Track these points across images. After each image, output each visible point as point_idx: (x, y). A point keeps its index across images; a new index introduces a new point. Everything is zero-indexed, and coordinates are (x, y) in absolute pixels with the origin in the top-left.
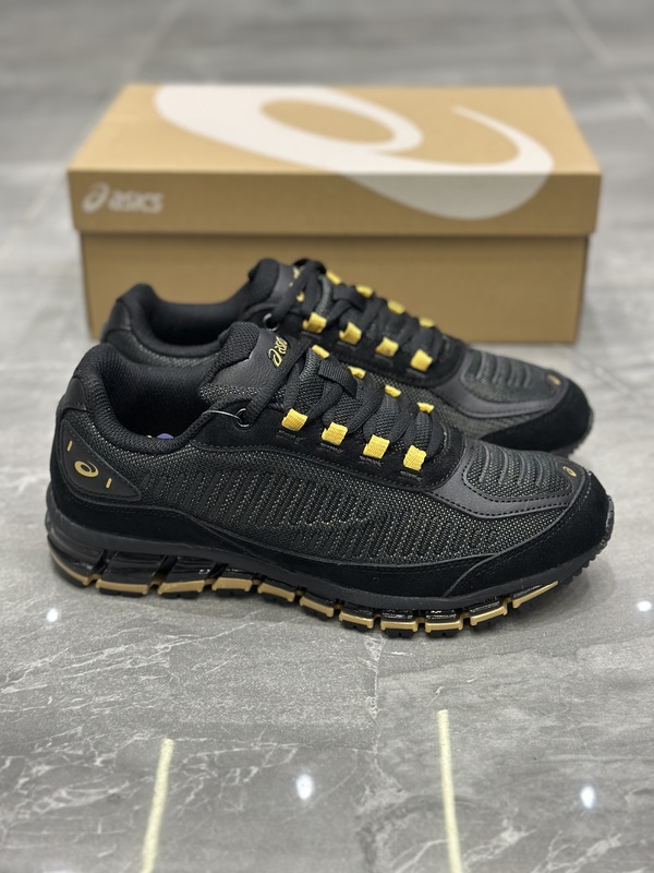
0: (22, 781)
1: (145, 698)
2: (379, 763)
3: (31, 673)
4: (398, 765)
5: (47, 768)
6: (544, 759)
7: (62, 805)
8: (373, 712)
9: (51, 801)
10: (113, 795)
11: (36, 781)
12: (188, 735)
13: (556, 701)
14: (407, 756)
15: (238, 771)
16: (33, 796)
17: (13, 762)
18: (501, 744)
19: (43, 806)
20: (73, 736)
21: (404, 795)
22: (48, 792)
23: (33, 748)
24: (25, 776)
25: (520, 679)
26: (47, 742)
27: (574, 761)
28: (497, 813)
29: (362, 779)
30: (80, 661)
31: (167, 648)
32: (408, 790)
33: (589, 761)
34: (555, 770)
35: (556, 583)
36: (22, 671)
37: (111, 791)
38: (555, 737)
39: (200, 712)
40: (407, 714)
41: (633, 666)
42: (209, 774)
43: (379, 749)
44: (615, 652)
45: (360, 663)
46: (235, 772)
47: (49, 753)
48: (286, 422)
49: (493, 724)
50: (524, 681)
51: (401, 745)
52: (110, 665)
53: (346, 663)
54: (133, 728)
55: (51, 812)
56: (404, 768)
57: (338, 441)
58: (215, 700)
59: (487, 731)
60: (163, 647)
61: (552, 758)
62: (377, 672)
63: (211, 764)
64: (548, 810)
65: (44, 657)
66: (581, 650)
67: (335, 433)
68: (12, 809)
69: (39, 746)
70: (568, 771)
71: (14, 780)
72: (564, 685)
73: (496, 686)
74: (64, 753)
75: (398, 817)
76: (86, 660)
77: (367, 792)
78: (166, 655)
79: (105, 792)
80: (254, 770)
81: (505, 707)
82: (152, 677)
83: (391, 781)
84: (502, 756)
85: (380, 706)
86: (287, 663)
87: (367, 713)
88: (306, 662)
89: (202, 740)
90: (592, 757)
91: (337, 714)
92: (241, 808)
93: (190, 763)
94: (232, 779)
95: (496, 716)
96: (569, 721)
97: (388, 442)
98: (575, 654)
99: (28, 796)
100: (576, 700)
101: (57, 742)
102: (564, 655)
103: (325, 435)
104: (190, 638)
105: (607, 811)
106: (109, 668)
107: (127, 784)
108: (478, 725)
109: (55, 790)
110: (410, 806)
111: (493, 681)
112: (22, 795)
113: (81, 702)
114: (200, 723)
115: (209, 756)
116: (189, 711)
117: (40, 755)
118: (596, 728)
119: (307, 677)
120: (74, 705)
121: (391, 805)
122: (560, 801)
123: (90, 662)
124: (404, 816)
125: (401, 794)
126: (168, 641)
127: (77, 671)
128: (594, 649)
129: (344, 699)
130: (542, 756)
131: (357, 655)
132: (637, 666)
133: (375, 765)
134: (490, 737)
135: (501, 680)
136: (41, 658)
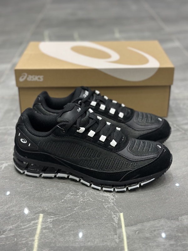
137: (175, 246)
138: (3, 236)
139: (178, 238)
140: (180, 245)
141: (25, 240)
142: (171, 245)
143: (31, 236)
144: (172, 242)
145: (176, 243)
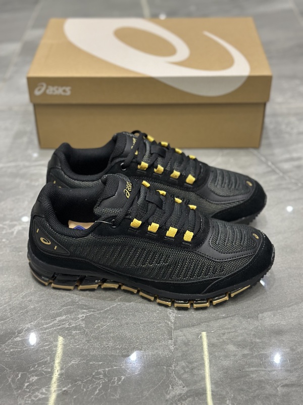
0: (26, 384)
1: (76, 343)
2: (175, 373)
3: (26, 330)
4: (183, 374)
5: (36, 378)
6: (244, 370)
7: (44, 396)
8: (172, 348)
9: (39, 394)
10: (65, 391)
11: (32, 384)
12: (94, 361)
13: (249, 341)
14: (186, 370)
15: (116, 378)
16: (31, 392)
17: (22, 375)
18: (226, 363)
19: (36, 397)
20: (46, 362)
21: (186, 389)
22: (37, 390)
23: (30, 369)
24: (27, 382)
25: (234, 330)
26: (35, 365)
27: (256, 371)
28: (225, 397)
29: (168, 381)
30: (47, 324)
31: (83, 316)
32: (187, 386)
33: (263, 371)
34: (248, 375)
35: (249, 286)
36: (22, 329)
37: (64, 389)
38: (249, 359)
39: (99, 349)
40: (186, 349)
41: (282, 323)
42: (104, 380)
43: (175, 367)
44: (274, 316)
45: (166, 323)
46: (115, 379)
47: (36, 370)
48: (132, 224)
49: (222, 353)
50: (236, 331)
51: (184, 364)
52: (59, 326)
53: (160, 323)
54: (71, 358)
55: (39, 400)
56: (185, 376)
57: (155, 231)
58: (105, 343)
59: (220, 357)
60: (81, 316)
61: (247, 370)
62: (173, 327)
63: (105, 375)
64: (245, 395)
65: (31, 322)
66: (260, 315)
67: (154, 227)
68: (23, 399)
69: (32, 367)
70: (254, 376)
71: (23, 384)
72: (253, 333)
73: (224, 334)
74: (43, 371)
75: (183, 400)
76: (49, 323)
77: (170, 388)
78: (83, 320)
79: (61, 390)
80: (123, 378)
81: (228, 344)
82: (78, 332)
83: (180, 382)
84: (227, 369)
85: (175, 345)
86: (135, 324)
87: (169, 349)
88: (143, 323)
89: (100, 363)
90: (264, 369)
91: (157, 349)
92: (118, 397)
93: (96, 375)
94: (114, 382)
95: (223, 349)
96: (255, 351)
97: (177, 230)
98: (257, 317)
99: (29, 392)
100: (258, 340)
101: (39, 365)
102: (252, 318)
103: (149, 228)
104: (93, 311)
105: (270, 395)
106: (59, 327)
107: (70, 385)
108: (216, 353)
109: (40, 389)
110: (189, 394)
111: (222, 331)
112: (27, 391)
113: (49, 345)
114: (99, 355)
115: (103, 371)
116: (94, 349)
117: (33, 371)
118: (266, 354)
119: (144, 330)
120: (46, 346)
121: (180, 394)
122: (251, 391)
123: (51, 324)
124: (186, 399)
125: (185, 388)
126: (83, 313)
127: (46, 329)
128: (265, 314)
129: (159, 341)
130: (243, 369)
131: (164, 319)
132: (283, 323)
133: (173, 375)
134: (221, 360)
135: (226, 331)
136: (30, 323)
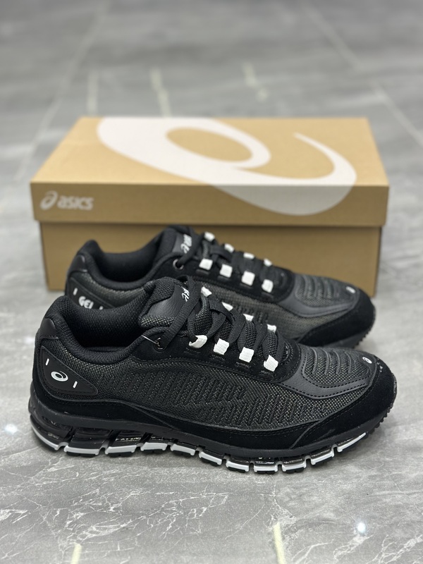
137: (378, 479)
138: (53, 469)
139: (384, 465)
140: (388, 477)
141: (96, 475)
142: (371, 477)
143: (106, 468)
144: (373, 473)
145: (380, 474)
